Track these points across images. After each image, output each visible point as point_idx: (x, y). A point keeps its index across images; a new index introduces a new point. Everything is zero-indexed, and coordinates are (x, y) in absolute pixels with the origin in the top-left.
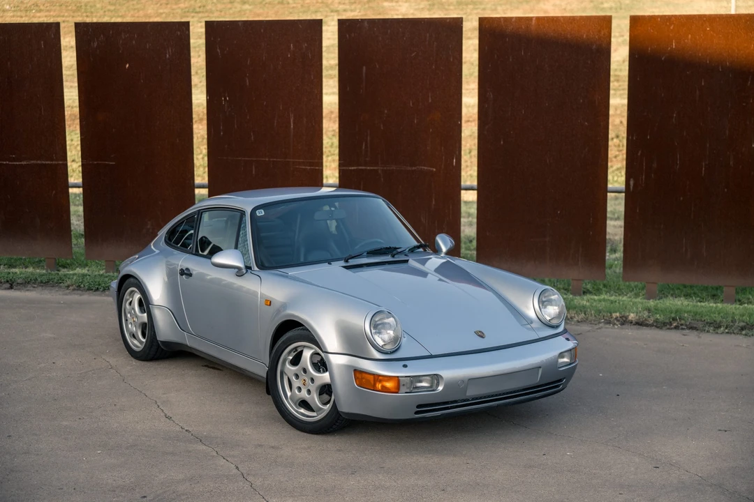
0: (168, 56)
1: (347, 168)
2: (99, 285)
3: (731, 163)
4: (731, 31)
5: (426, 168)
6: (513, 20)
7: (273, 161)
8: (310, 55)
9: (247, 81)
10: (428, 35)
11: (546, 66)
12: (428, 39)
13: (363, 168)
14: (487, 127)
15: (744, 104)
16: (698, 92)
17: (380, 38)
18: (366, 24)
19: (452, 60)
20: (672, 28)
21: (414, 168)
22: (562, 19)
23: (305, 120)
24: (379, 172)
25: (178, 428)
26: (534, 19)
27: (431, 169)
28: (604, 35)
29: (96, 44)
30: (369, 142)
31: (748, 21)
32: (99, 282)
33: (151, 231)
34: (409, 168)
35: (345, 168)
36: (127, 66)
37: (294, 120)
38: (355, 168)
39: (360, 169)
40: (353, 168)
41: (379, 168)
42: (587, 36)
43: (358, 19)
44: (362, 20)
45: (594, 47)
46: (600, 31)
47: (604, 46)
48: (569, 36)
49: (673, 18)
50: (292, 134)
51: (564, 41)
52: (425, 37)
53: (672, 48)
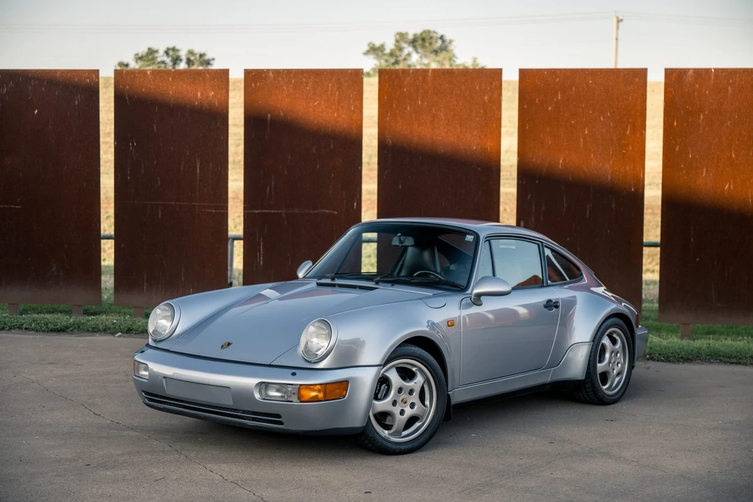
0: (77, 103)
1: (252, 211)
2: (5, 324)
3: (613, 206)
4: (610, 84)
5: (327, 211)
6: (411, 72)
7: (180, 205)
8: (216, 103)
9: (155, 127)
10: (330, 85)
11: (442, 115)
12: (330, 89)
13: (268, 211)
14: (386, 172)
15: (624, 151)
16: (582, 140)
17: (285, 88)
18: (271, 74)
19: (353, 109)
20: (557, 80)
21: (316, 211)
22: (456, 71)
23: (211, 166)
24: (283, 215)
25: (108, 422)
26: (430, 71)
27: (333, 212)
28: (496, 86)
29: (5, 90)
30: (273, 186)
31: (625, 75)
32: (4, 322)
33: (56, 273)
34: (311, 212)
35: (249, 211)
36: (36, 112)
37: (201, 165)
38: (260, 211)
39: (264, 213)
40: (257, 211)
41: (283, 211)
42: (480, 87)
43: (263, 70)
44: (268, 70)
45: (486, 97)
46: (491, 83)
47: (495, 96)
48: (463, 87)
49: (558, 72)
50: (198, 178)
51: (459, 92)
52: (328, 87)
53: (558, 99)
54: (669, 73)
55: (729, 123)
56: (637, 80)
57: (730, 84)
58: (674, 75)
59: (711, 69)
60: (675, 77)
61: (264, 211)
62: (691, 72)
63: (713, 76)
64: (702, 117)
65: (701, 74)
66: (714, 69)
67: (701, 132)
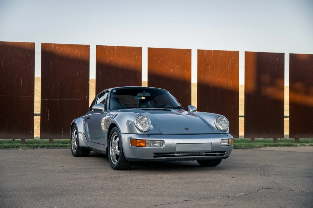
3: (181, 97)
4: (179, 54)
5: (75, 99)
6: (108, 47)
7: (13, 97)
8: (30, 56)
9: (2, 65)
11: (120, 63)
13: (51, 99)
14: (99, 84)
15: (184, 78)
16: (170, 74)
17: (58, 51)
18: (53, 45)
19: (86, 60)
20: (161, 52)
21: (71, 99)
22: (125, 47)
23: (27, 81)
24: (57, 100)
27: (78, 99)
28: (140, 53)
30: (53, 89)
34: (69, 99)
35: (43, 99)
37: (22, 81)
40: (46, 99)
42: (134, 54)
43: (49, 44)
44: (51, 44)
45: (136, 57)
46: (138, 52)
47: (140, 57)
48: (128, 53)
49: (162, 49)
50: (21, 86)
51: (126, 55)
52: (76, 51)
53: (161, 59)
54: (199, 51)
55: (218, 69)
56: (188, 53)
57: (218, 56)
58: (201, 52)
59: (212, 50)
60: (201, 53)
61: (49, 99)
62: (206, 51)
63: (213, 52)
64: (210, 66)
65: (209, 52)
66: (213, 50)
67: (209, 72)
